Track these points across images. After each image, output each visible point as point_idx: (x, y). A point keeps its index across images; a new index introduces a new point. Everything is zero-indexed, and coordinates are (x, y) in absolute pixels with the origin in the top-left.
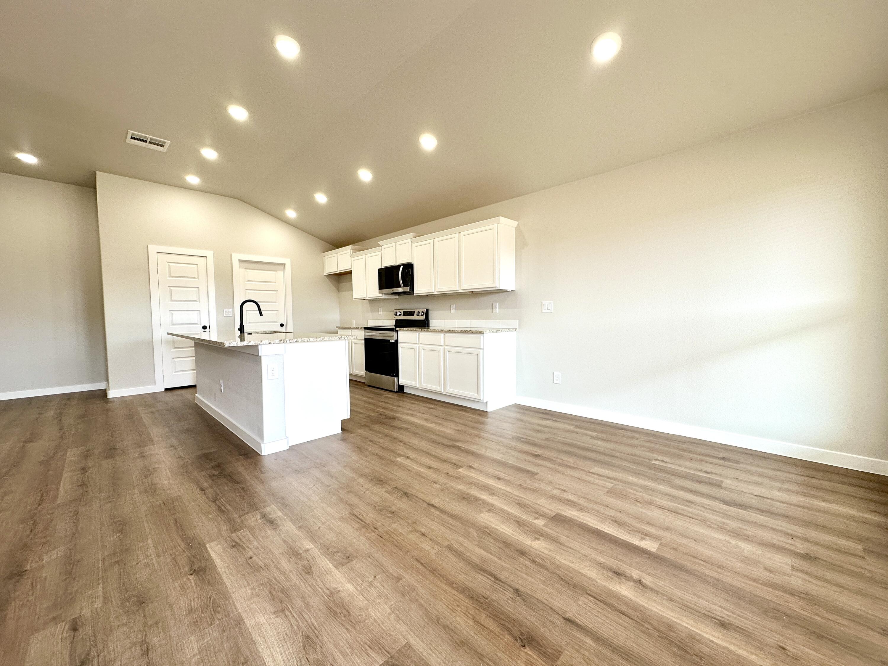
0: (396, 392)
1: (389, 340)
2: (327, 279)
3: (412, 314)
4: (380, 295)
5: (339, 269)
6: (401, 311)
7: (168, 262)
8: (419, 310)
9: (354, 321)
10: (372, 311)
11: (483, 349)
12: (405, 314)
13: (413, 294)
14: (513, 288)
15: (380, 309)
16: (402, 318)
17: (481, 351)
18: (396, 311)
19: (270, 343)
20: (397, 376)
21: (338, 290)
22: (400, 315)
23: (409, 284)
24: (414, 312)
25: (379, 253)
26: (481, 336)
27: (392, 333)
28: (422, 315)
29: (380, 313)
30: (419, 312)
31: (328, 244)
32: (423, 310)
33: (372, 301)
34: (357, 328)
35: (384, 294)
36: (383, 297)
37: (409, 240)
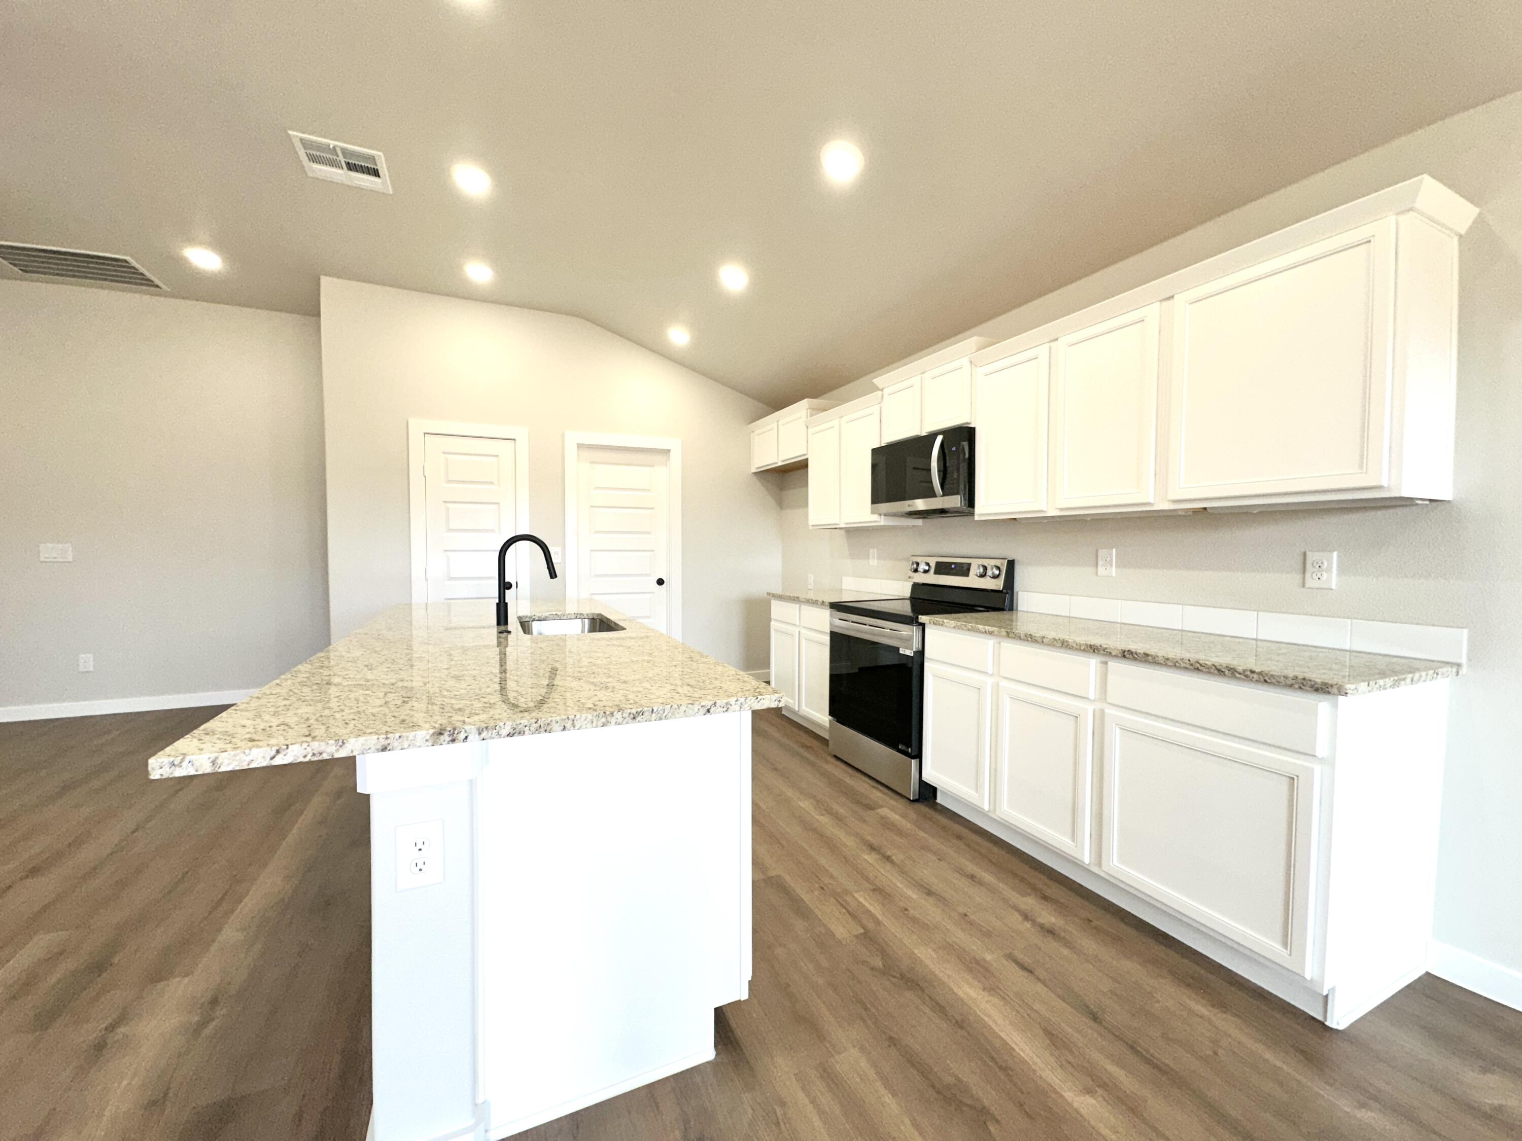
0: (914, 801)
1: (898, 649)
2: (757, 484)
3: (963, 570)
4: (875, 517)
5: (782, 457)
6: (929, 560)
7: (444, 453)
8: (985, 562)
9: (811, 578)
10: (853, 556)
11: (1330, 762)
12: (942, 568)
13: (973, 514)
14: (1444, 493)
15: (873, 552)
16: (932, 579)
17: (1317, 769)
18: (918, 559)
19: (384, 749)
20: (918, 755)
21: (781, 504)
22: (926, 572)
23: (962, 486)
24: (970, 565)
25: (876, 409)
26: (1323, 705)
27: (906, 630)
28: (995, 577)
29: (873, 562)
30: (985, 568)
31: (756, 402)
32: (998, 563)
33: (854, 533)
34: (814, 603)
35: (885, 515)
36: (882, 523)
37: (965, 361)
